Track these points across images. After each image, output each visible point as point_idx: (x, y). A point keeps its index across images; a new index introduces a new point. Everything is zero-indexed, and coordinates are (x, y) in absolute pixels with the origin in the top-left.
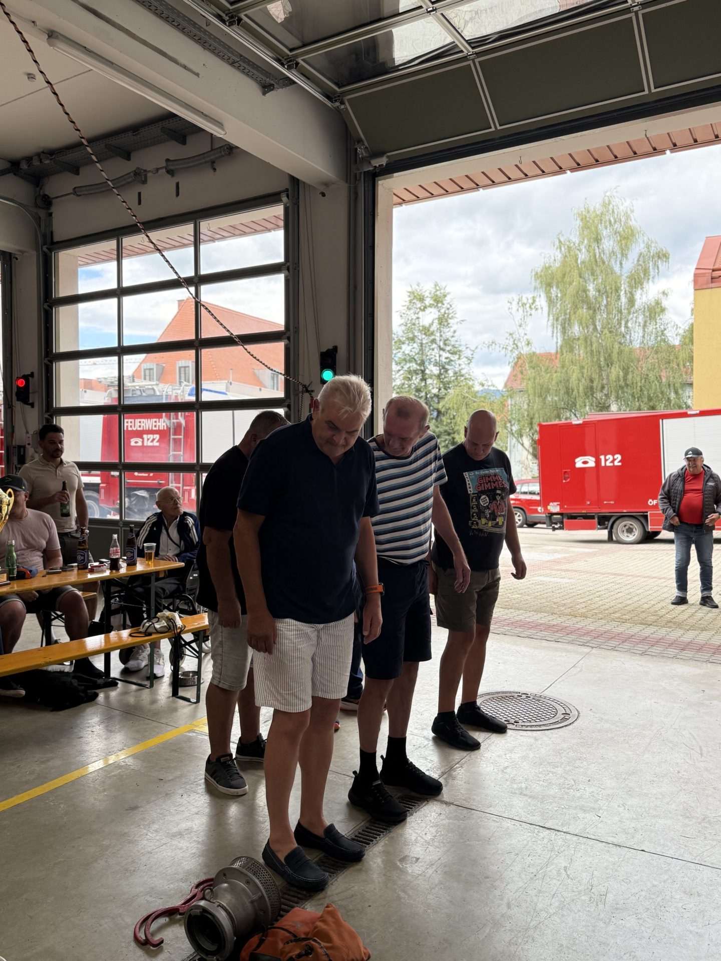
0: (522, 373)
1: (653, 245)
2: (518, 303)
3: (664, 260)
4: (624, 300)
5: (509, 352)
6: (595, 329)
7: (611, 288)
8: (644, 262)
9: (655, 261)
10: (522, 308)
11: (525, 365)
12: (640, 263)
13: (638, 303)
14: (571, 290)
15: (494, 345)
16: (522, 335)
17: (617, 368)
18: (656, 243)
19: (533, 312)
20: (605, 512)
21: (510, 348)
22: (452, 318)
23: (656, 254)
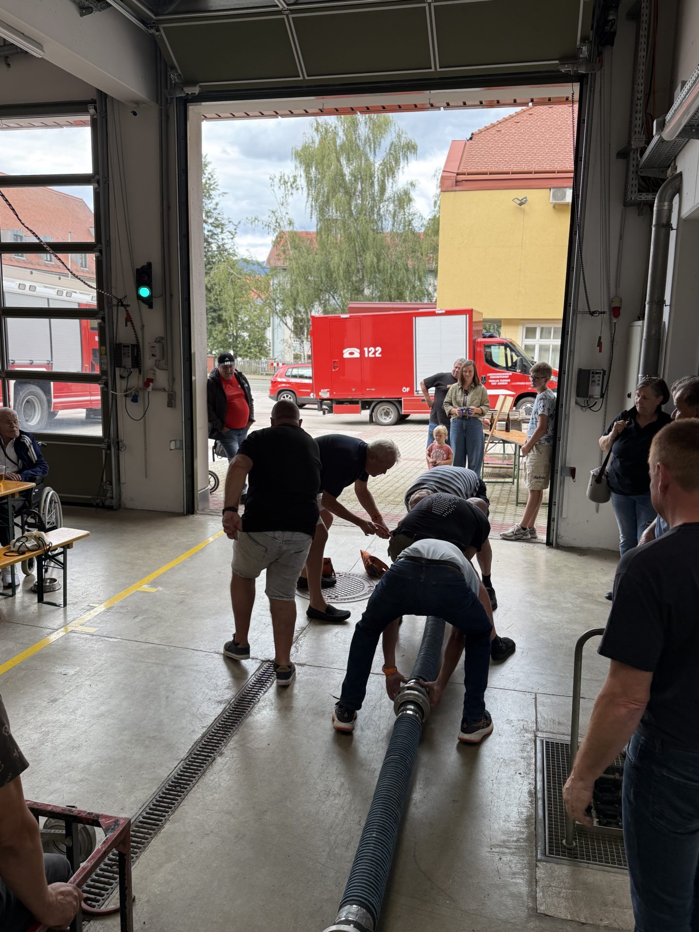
0: (284, 252)
1: (404, 136)
2: (280, 181)
3: (413, 151)
4: (376, 187)
5: (272, 230)
6: (351, 214)
7: (366, 175)
8: (395, 151)
9: (405, 152)
10: (284, 186)
11: (287, 245)
12: (391, 152)
13: (389, 193)
14: (330, 173)
15: (257, 221)
16: (284, 214)
17: (372, 255)
18: (406, 134)
19: (294, 191)
20: (367, 397)
21: (273, 227)
22: (214, 189)
23: (406, 145)
